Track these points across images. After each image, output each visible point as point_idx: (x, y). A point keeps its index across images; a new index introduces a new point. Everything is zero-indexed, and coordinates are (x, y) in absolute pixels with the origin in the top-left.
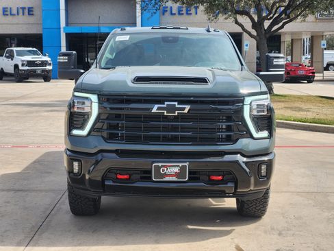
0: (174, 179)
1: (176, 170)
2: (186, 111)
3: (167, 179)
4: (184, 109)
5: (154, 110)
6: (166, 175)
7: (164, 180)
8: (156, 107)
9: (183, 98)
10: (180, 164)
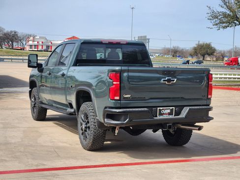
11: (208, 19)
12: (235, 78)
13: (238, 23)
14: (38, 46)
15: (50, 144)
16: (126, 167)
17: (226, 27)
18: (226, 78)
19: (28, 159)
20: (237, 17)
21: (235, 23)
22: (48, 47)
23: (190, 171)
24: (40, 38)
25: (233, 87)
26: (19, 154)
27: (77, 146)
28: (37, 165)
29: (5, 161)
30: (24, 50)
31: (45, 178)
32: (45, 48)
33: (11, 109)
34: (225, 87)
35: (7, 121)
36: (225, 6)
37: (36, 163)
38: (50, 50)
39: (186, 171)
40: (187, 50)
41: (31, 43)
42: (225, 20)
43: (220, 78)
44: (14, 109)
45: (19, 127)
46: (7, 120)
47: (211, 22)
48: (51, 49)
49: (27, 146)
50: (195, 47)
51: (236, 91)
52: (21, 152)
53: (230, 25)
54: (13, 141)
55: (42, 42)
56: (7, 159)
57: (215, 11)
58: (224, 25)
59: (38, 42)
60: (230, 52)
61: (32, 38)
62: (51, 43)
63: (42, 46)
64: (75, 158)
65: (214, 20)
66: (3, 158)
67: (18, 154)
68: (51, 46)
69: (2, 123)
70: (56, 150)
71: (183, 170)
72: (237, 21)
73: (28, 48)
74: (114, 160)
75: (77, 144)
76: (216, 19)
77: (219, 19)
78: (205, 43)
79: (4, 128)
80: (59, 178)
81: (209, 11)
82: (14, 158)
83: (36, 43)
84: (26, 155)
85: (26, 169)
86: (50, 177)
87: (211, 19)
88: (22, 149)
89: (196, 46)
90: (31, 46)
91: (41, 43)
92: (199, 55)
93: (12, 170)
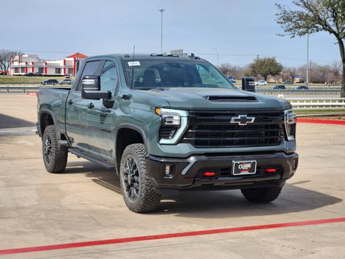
0: (247, 173)
1: (249, 166)
2: (252, 122)
3: (243, 173)
4: (251, 120)
5: (232, 122)
6: (242, 170)
7: (241, 174)
8: (233, 118)
9: (250, 112)
10: (252, 161)
11: (278, 22)
12: (322, 106)
13: (321, 27)
14: (26, 68)
15: (81, 208)
16: (200, 236)
17: (304, 33)
18: (310, 106)
19: (55, 229)
20: (319, 18)
21: (316, 27)
22: (41, 69)
23: (296, 240)
24: (30, 56)
25: (320, 118)
26: (41, 222)
27: (121, 209)
28: (71, 238)
29: (24, 232)
30: (6, 74)
31: (89, 256)
32: (36, 71)
33: (10, 159)
34: (309, 118)
35: (9, 176)
36: (301, 3)
37: (70, 235)
38: (44, 74)
39: (289, 240)
40: (241, 69)
41: (16, 64)
42: (301, 23)
43: (300, 106)
44: (14, 159)
45: (28, 185)
46: (8, 174)
47: (282, 27)
48: (46, 72)
49: (48, 211)
50: (253, 65)
51: (325, 125)
52: (41, 219)
53: (310, 31)
54: (26, 204)
55: (33, 63)
56: (26, 230)
57: (288, 11)
58: (301, 30)
59: (26, 63)
60: (302, 70)
61: (17, 57)
62: (46, 64)
63: (33, 68)
64: (123, 226)
65: (287, 24)
66: (19, 229)
67: (39, 223)
68: (46, 68)
69: (3, 179)
70: (93, 216)
71: (285, 239)
72: (321, 24)
73: (12, 72)
74: (181, 227)
75: (121, 206)
76: (290, 23)
77: (294, 22)
78: (267, 58)
79: (7, 186)
80: (110, 255)
81: (279, 11)
82: (35, 228)
83: (24, 64)
84: (51, 224)
85: (57, 244)
86: (96, 255)
87: (282, 23)
88: (43, 216)
89: (253, 62)
90: (16, 69)
91: (31, 64)
92: (259, 75)
93: (37, 246)
